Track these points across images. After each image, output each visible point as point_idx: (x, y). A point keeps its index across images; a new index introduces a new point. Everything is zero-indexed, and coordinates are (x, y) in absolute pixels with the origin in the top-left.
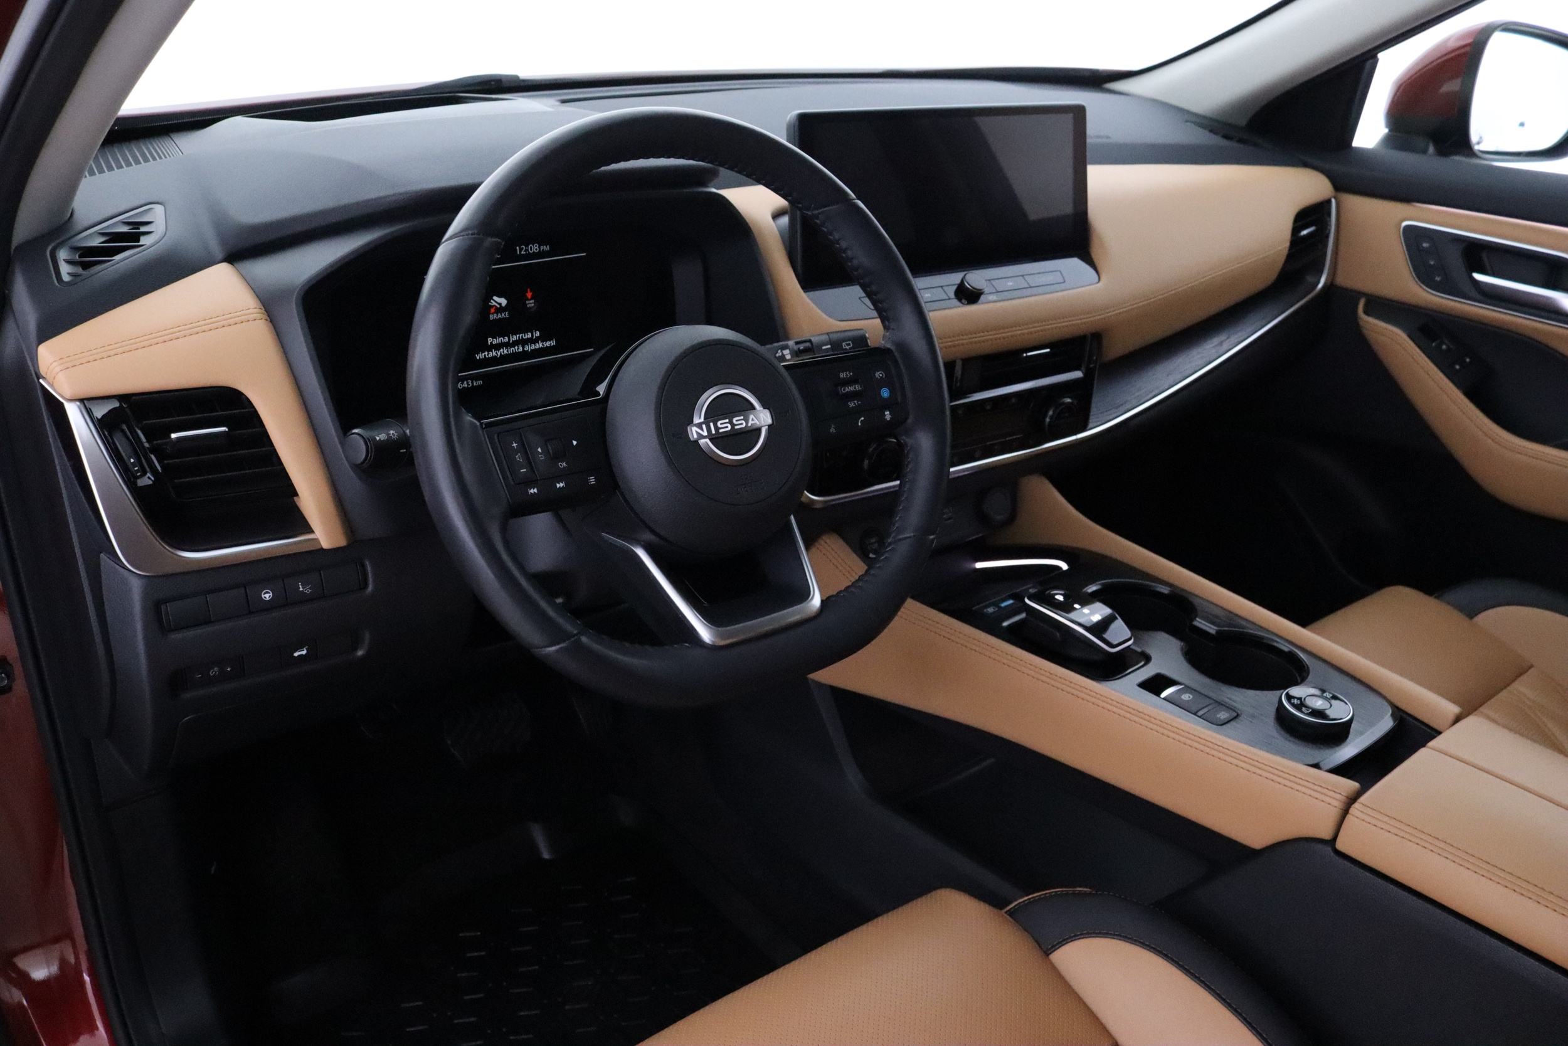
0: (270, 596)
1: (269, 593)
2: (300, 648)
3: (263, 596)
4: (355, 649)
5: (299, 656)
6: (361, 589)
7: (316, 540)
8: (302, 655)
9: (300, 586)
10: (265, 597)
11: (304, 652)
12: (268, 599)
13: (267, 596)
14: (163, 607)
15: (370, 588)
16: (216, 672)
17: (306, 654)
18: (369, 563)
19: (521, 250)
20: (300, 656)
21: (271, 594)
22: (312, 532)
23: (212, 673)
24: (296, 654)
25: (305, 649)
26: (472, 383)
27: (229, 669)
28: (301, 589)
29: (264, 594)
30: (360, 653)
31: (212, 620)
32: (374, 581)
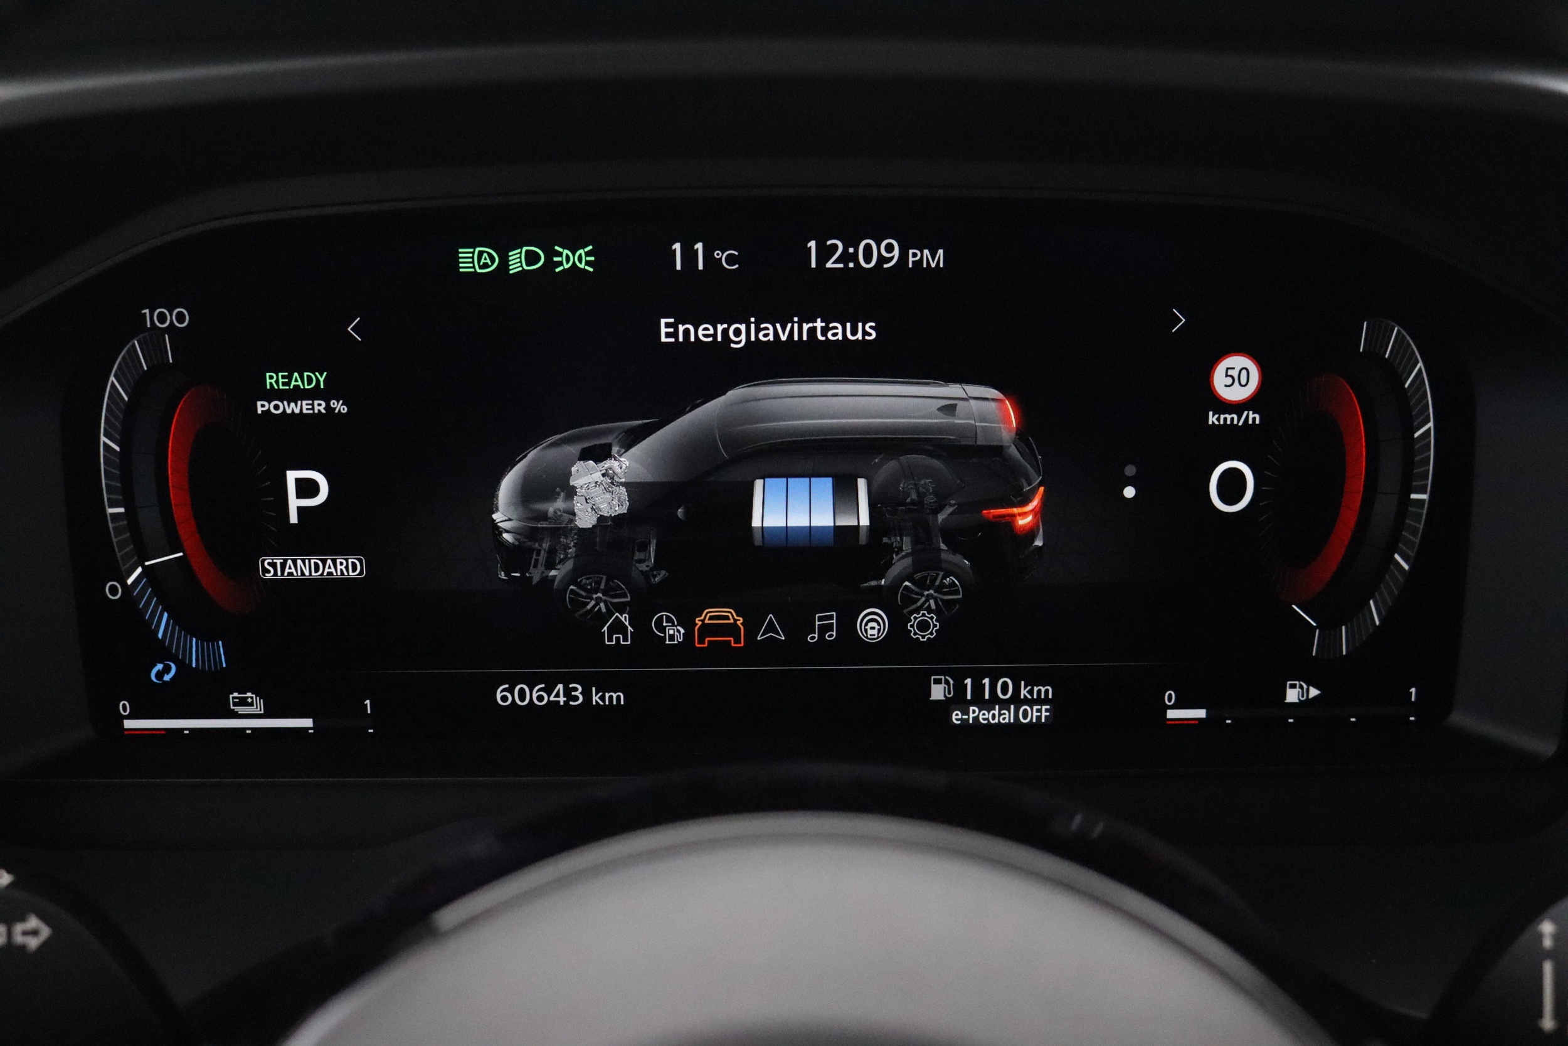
19: (825, 253)
26: (587, 694)
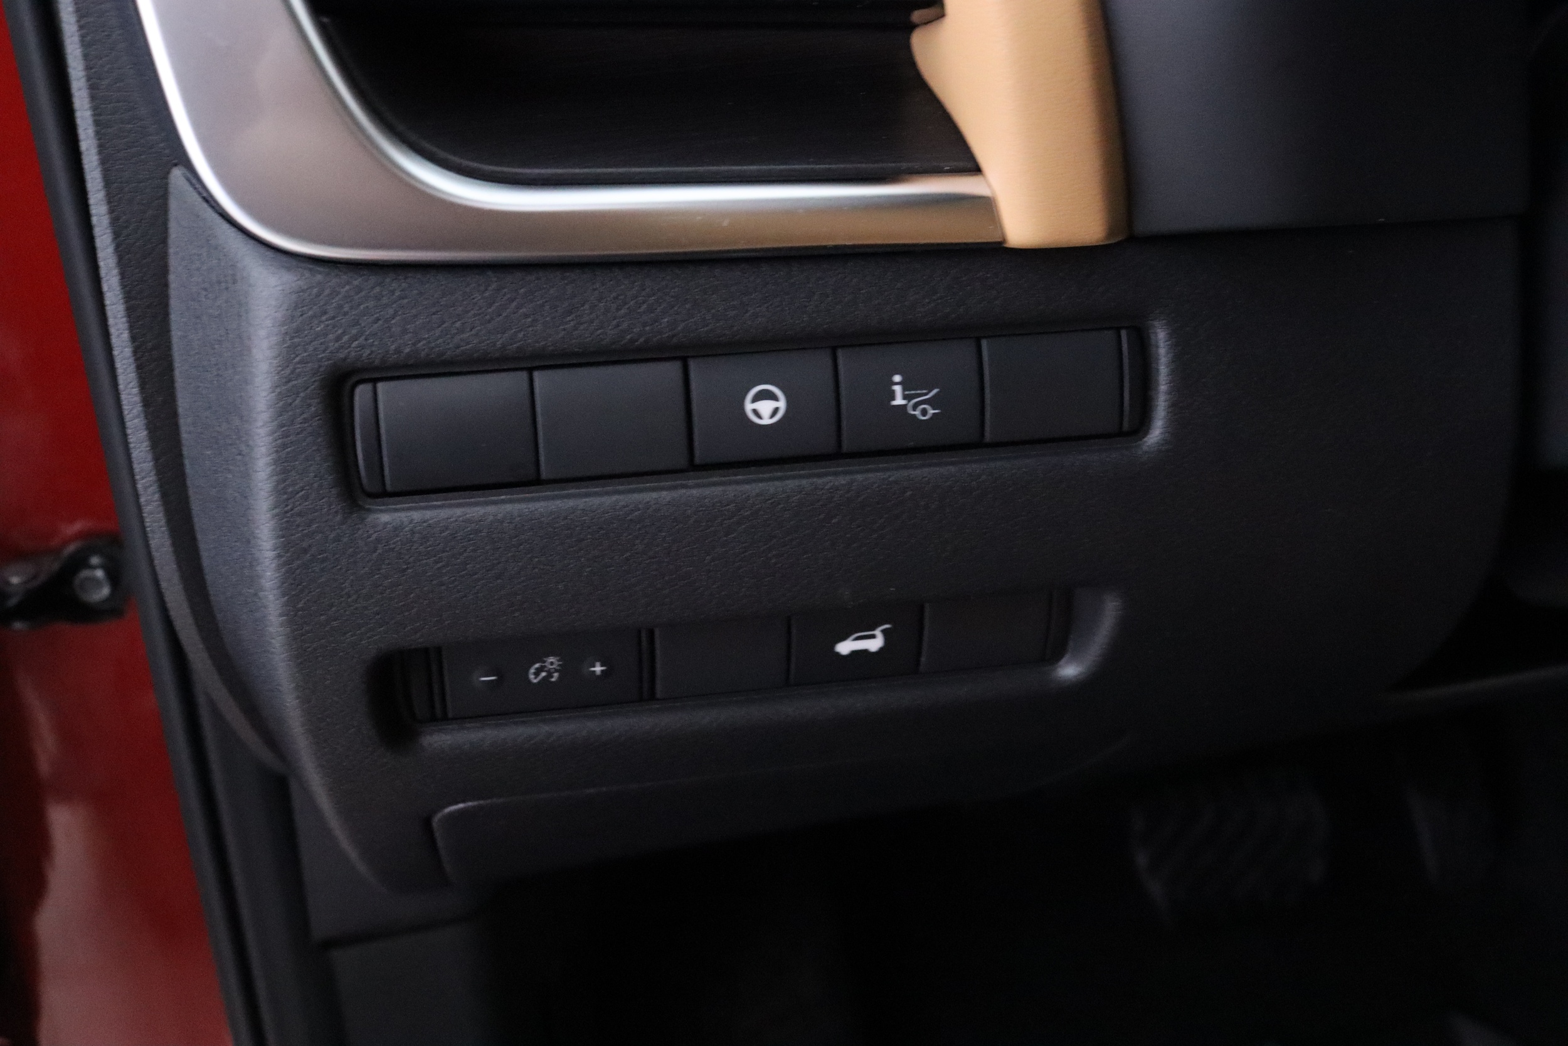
0: (776, 411)
1: (774, 398)
2: (862, 626)
3: (749, 407)
4: (1056, 653)
5: (855, 654)
6: (1121, 434)
7: (985, 206)
8: (864, 653)
9: (898, 389)
10: (755, 412)
11: (874, 644)
12: (766, 421)
13: (765, 407)
14: (362, 393)
15: (1156, 433)
16: (550, 675)
17: (881, 650)
18: (1170, 336)
20: (858, 655)
21: (782, 404)
22: (974, 168)
23: (537, 674)
24: (845, 647)
25: (878, 632)
27: (598, 669)
28: (899, 401)
29: (756, 399)
30: (1069, 670)
31: (545, 474)
32: (1175, 407)
